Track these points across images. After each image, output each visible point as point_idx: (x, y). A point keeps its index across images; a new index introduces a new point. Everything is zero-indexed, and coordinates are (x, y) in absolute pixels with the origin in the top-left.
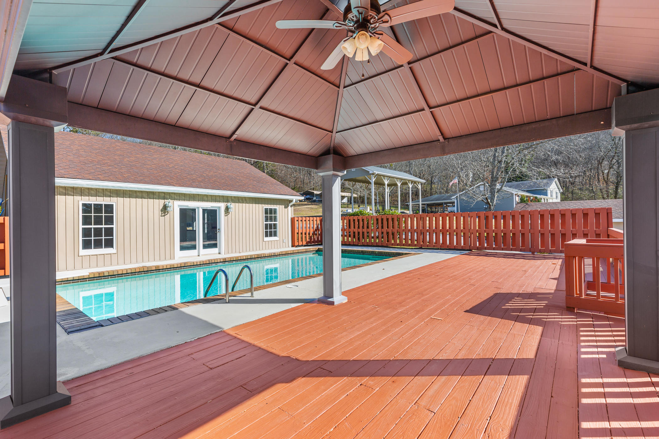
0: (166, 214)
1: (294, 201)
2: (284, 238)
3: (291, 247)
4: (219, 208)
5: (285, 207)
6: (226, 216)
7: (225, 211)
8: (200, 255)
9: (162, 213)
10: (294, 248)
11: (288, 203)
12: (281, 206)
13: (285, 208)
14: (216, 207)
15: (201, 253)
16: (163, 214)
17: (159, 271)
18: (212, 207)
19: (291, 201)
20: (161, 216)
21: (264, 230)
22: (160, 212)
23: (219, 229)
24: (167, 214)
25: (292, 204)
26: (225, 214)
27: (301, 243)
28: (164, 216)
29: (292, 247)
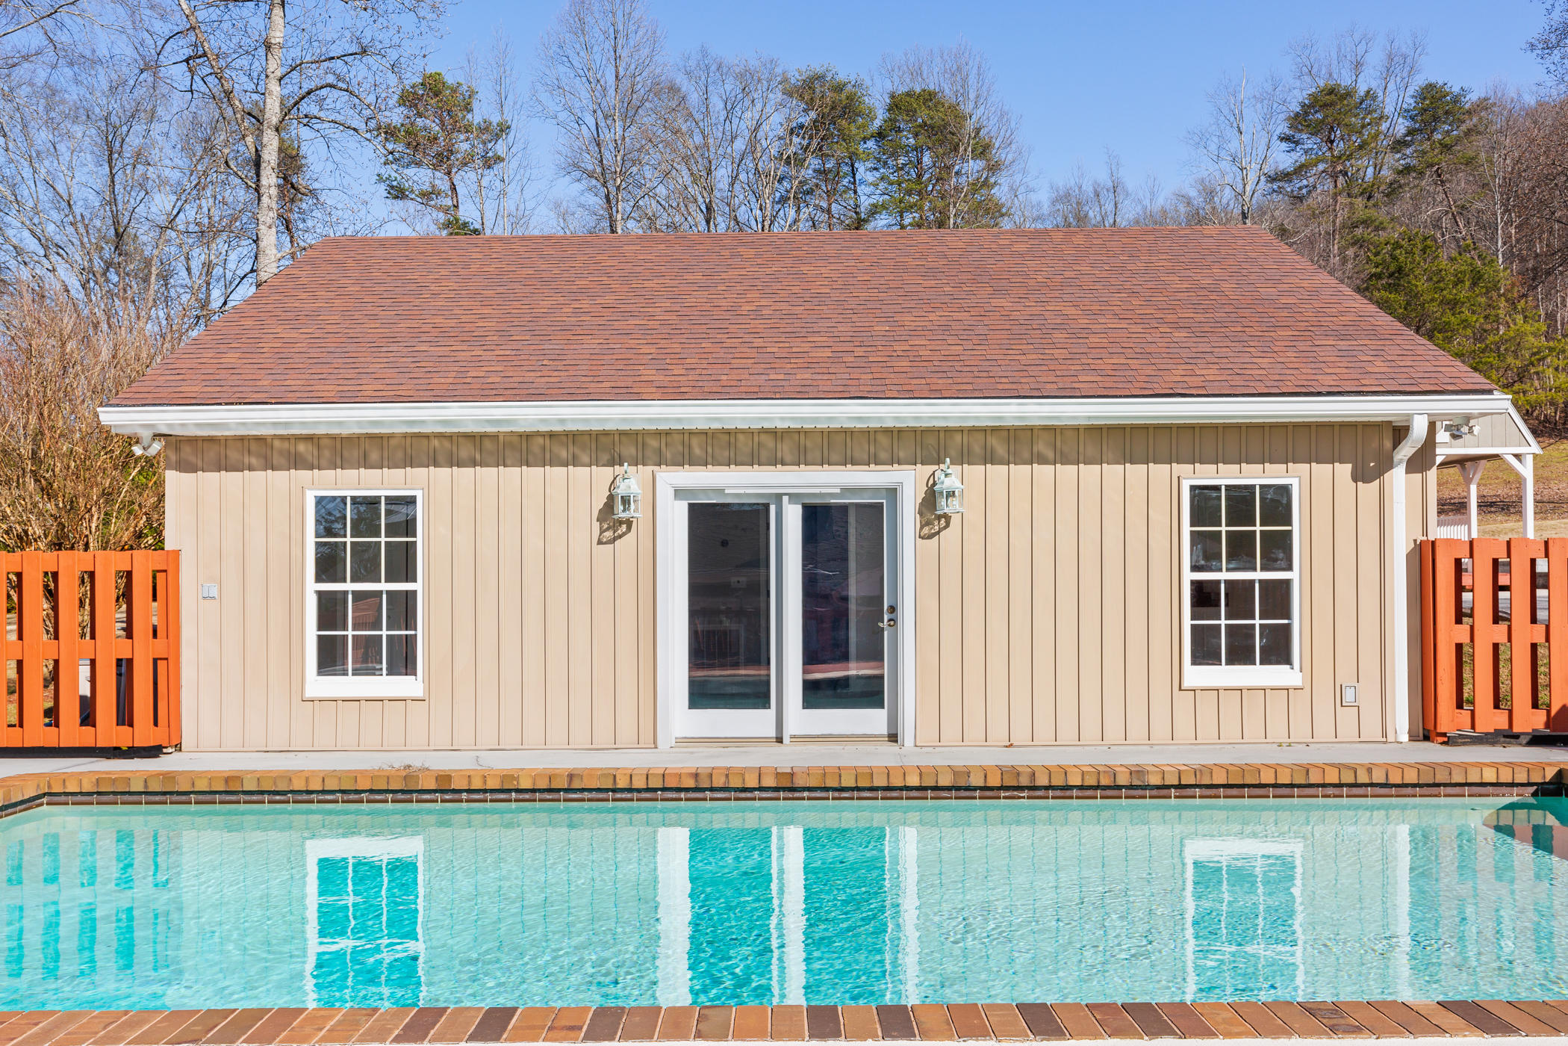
0: (620, 532)
1: (1419, 428)
2: (1345, 676)
3: (1404, 737)
4: (892, 493)
5: (1360, 476)
6: (930, 537)
7: (921, 513)
8: (786, 739)
9: (606, 526)
10: (1433, 753)
11: (1381, 445)
12: (1322, 470)
13: (1355, 479)
14: (876, 491)
15: (791, 728)
16: (609, 534)
17: (456, 796)
18: (847, 491)
19: (1400, 432)
20: (600, 542)
21: (1188, 622)
22: (596, 525)
23: (893, 609)
24: (624, 534)
25: (1406, 450)
26: (926, 530)
27: (1491, 720)
28: (613, 541)
29: (1413, 738)
